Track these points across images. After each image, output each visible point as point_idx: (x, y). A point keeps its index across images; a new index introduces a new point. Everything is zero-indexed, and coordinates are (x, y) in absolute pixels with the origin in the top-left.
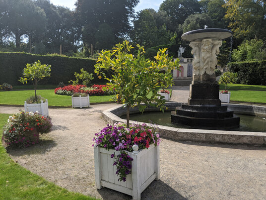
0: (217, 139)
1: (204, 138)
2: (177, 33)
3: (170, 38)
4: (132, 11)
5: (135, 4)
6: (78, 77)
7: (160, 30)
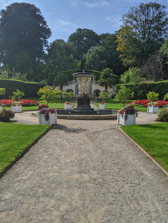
0: (81, 118)
1: (76, 118)
2: (82, 61)
3: (76, 64)
4: (46, 42)
5: (48, 36)
6: (15, 95)
7: (69, 58)
